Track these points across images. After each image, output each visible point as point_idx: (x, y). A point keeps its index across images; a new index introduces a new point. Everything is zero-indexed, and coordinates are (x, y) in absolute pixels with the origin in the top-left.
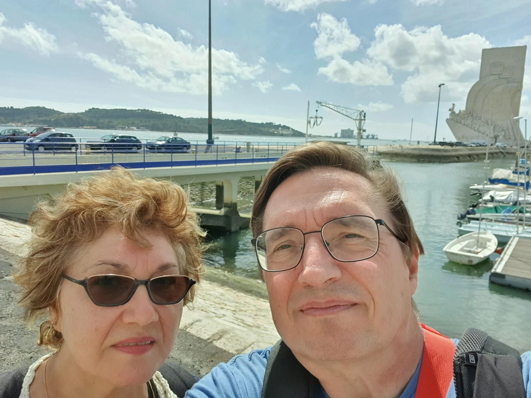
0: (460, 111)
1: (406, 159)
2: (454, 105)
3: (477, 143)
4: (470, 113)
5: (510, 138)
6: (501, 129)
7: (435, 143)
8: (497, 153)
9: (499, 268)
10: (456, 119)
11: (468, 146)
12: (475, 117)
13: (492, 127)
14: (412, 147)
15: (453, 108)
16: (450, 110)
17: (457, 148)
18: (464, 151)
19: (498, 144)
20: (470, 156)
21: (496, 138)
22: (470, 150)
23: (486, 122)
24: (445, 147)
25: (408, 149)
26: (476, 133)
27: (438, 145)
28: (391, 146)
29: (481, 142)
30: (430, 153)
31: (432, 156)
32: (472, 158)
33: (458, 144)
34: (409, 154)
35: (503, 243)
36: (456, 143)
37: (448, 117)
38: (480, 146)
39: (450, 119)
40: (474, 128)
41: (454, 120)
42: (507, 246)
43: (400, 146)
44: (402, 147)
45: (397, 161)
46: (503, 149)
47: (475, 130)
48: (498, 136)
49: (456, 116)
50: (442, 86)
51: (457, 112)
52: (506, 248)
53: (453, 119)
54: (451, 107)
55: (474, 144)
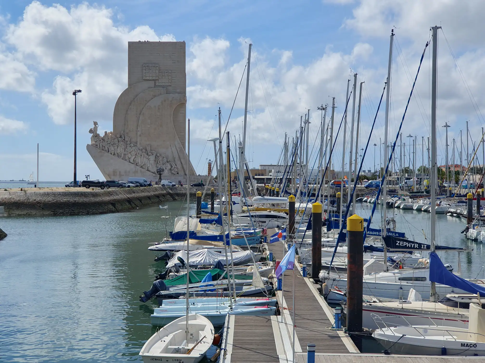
0: (106, 132)
1: (34, 212)
2: (95, 124)
3: (137, 182)
4: (121, 137)
5: (178, 173)
6: (165, 160)
7: (75, 183)
8: (164, 195)
10: (101, 146)
11: (125, 187)
12: (129, 142)
13: (152, 158)
14: (42, 191)
15: (96, 128)
16: (91, 131)
17: (110, 189)
18: (121, 195)
19: (163, 182)
20: (129, 201)
21: (160, 172)
22: (130, 192)
23: (144, 150)
24: (93, 189)
25: (36, 194)
26: (133, 166)
27: (80, 186)
28: (6, 190)
29: (141, 179)
30: (71, 199)
31: (75, 204)
32: (134, 206)
33: (110, 184)
34: (38, 203)
36: (107, 182)
37: (90, 143)
38: (141, 186)
39: (92, 145)
40: (129, 158)
41: (98, 146)
43: (22, 190)
44: (25, 191)
45: (19, 216)
46: (171, 189)
47: (130, 162)
48: (163, 170)
49: (102, 141)
50: (78, 94)
51: (102, 134)
53: (97, 145)
54: (93, 126)
55: (132, 182)
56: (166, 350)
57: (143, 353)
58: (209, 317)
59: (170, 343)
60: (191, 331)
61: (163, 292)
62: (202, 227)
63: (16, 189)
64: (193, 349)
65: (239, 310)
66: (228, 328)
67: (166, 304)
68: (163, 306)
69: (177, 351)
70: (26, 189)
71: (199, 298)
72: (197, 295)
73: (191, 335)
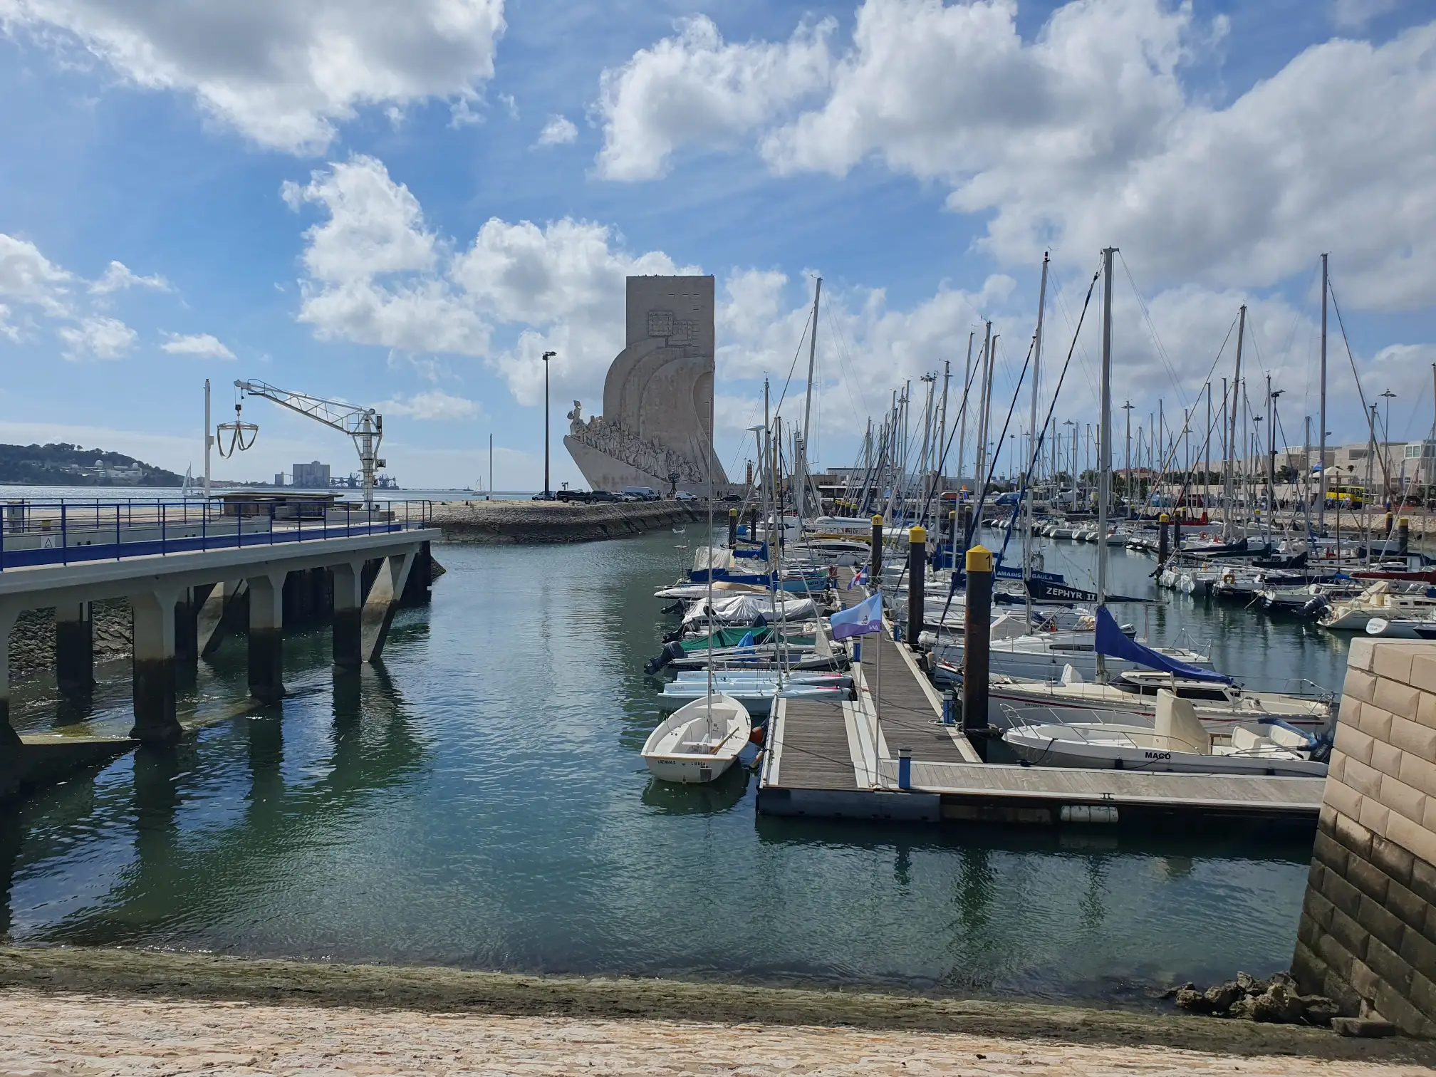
0: (592, 417)
1: (485, 537)
2: (577, 404)
3: (638, 494)
4: (615, 424)
5: (701, 481)
6: (681, 460)
7: (547, 495)
8: (679, 514)
9: (772, 775)
10: (585, 438)
11: (621, 501)
12: (626, 433)
13: (662, 457)
14: (497, 506)
15: (577, 411)
16: (570, 416)
17: (599, 504)
18: (615, 513)
19: (680, 494)
20: (627, 522)
21: (673, 479)
22: (628, 509)
23: (649, 445)
24: (573, 504)
25: (488, 510)
26: (633, 469)
27: (554, 499)
28: (443, 504)
29: (645, 490)
30: (542, 519)
31: (547, 526)
32: (634, 529)
33: (598, 496)
34: (491, 523)
35: (759, 713)
36: (594, 492)
37: (569, 434)
38: (645, 499)
39: (572, 436)
40: (627, 457)
41: (581, 440)
42: (772, 720)
43: (467, 504)
44: (472, 506)
45: (464, 543)
46: (691, 505)
47: (628, 463)
48: (678, 476)
49: (586, 430)
50: (551, 358)
51: (587, 421)
52: (770, 727)
53: (579, 437)
54: (573, 408)
55: (631, 494)
56: (679, 748)
57: (647, 752)
58: (744, 701)
59: (685, 738)
60: (715, 720)
61: (677, 661)
62: (736, 564)
63: (458, 503)
64: (720, 746)
65: (792, 692)
66: (776, 718)
67: (683, 679)
68: (679, 682)
69: (696, 750)
70: (473, 503)
71: (733, 671)
72: (730, 666)
73: (715, 725)
